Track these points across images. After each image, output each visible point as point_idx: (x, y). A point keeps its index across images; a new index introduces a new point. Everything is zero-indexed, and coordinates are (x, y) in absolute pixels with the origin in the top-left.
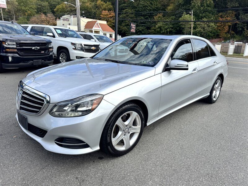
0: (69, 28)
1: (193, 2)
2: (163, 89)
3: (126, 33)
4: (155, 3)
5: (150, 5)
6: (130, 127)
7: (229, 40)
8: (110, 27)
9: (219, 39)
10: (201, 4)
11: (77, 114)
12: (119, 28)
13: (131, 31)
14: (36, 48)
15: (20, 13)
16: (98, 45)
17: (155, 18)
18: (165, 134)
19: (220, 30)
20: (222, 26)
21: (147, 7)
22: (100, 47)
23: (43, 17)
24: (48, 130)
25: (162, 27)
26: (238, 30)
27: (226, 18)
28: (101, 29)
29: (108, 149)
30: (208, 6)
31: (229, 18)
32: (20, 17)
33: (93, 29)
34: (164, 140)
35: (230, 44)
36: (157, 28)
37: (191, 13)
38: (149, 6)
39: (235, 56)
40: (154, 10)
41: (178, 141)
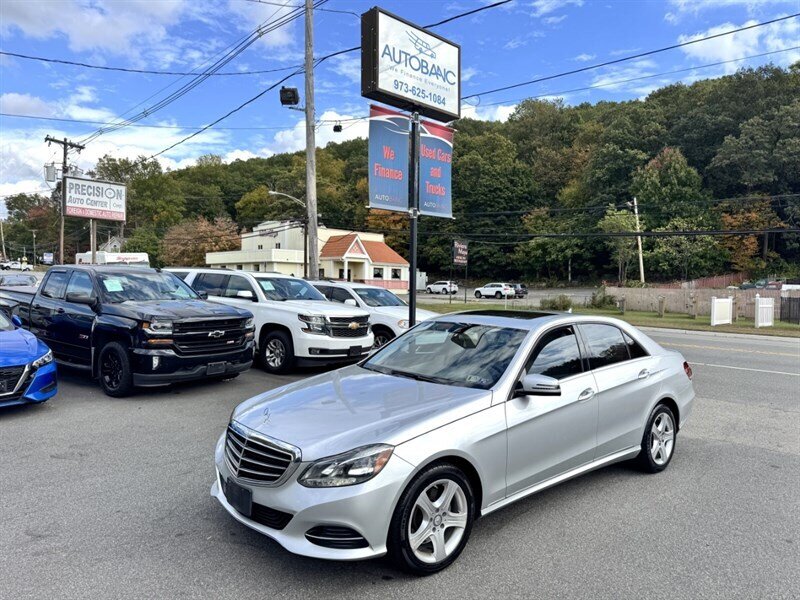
0: (293, 275)
1: (635, 175)
2: (511, 435)
3: (442, 265)
4: (524, 180)
5: (509, 185)
6: (444, 514)
7: (765, 277)
8: (393, 248)
9: (732, 277)
10: (661, 177)
11: (347, 481)
12: (420, 252)
13: (455, 260)
14: (217, 334)
15: (139, 215)
16: (367, 317)
17: (526, 221)
18: (526, 539)
19: (731, 249)
20: (736, 238)
21: (501, 191)
22: (369, 320)
23: (203, 228)
24: (295, 512)
25: (547, 244)
26: (789, 248)
27: (743, 213)
28: (367, 256)
29: (402, 554)
30: (682, 183)
31: (754, 215)
32: (138, 229)
33: (344, 258)
34: (520, 550)
35: (758, 295)
36: (534, 249)
37: (633, 207)
38: (507, 188)
39: (778, 332)
40: (521, 199)
41: (550, 552)
